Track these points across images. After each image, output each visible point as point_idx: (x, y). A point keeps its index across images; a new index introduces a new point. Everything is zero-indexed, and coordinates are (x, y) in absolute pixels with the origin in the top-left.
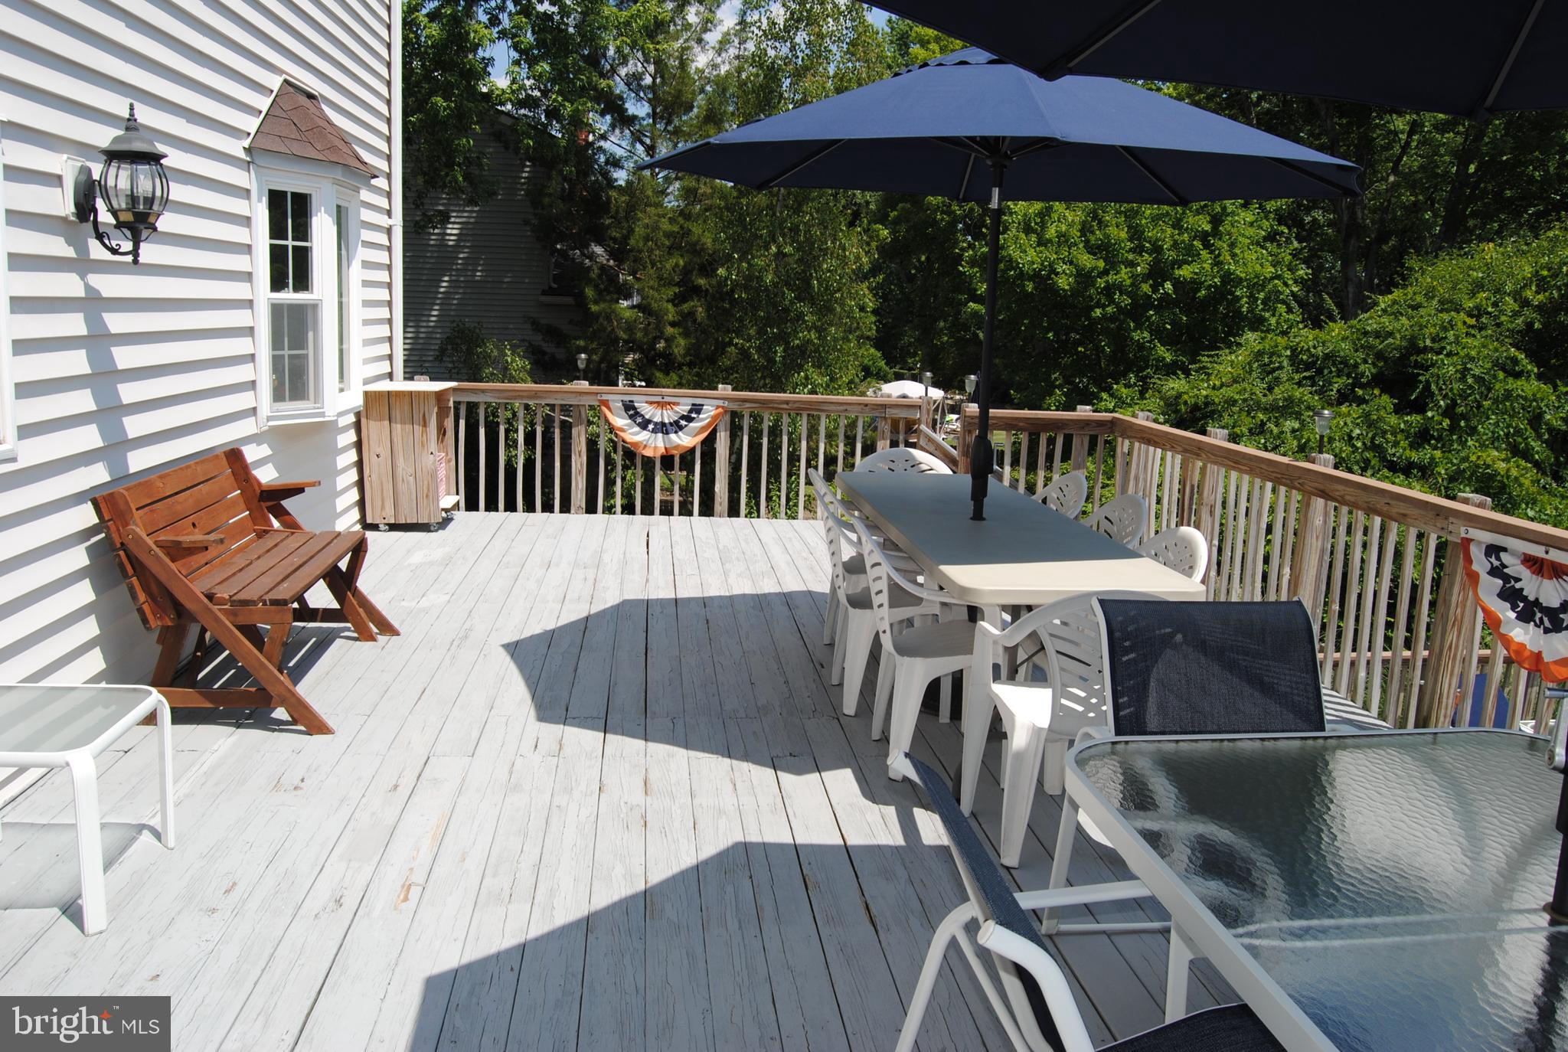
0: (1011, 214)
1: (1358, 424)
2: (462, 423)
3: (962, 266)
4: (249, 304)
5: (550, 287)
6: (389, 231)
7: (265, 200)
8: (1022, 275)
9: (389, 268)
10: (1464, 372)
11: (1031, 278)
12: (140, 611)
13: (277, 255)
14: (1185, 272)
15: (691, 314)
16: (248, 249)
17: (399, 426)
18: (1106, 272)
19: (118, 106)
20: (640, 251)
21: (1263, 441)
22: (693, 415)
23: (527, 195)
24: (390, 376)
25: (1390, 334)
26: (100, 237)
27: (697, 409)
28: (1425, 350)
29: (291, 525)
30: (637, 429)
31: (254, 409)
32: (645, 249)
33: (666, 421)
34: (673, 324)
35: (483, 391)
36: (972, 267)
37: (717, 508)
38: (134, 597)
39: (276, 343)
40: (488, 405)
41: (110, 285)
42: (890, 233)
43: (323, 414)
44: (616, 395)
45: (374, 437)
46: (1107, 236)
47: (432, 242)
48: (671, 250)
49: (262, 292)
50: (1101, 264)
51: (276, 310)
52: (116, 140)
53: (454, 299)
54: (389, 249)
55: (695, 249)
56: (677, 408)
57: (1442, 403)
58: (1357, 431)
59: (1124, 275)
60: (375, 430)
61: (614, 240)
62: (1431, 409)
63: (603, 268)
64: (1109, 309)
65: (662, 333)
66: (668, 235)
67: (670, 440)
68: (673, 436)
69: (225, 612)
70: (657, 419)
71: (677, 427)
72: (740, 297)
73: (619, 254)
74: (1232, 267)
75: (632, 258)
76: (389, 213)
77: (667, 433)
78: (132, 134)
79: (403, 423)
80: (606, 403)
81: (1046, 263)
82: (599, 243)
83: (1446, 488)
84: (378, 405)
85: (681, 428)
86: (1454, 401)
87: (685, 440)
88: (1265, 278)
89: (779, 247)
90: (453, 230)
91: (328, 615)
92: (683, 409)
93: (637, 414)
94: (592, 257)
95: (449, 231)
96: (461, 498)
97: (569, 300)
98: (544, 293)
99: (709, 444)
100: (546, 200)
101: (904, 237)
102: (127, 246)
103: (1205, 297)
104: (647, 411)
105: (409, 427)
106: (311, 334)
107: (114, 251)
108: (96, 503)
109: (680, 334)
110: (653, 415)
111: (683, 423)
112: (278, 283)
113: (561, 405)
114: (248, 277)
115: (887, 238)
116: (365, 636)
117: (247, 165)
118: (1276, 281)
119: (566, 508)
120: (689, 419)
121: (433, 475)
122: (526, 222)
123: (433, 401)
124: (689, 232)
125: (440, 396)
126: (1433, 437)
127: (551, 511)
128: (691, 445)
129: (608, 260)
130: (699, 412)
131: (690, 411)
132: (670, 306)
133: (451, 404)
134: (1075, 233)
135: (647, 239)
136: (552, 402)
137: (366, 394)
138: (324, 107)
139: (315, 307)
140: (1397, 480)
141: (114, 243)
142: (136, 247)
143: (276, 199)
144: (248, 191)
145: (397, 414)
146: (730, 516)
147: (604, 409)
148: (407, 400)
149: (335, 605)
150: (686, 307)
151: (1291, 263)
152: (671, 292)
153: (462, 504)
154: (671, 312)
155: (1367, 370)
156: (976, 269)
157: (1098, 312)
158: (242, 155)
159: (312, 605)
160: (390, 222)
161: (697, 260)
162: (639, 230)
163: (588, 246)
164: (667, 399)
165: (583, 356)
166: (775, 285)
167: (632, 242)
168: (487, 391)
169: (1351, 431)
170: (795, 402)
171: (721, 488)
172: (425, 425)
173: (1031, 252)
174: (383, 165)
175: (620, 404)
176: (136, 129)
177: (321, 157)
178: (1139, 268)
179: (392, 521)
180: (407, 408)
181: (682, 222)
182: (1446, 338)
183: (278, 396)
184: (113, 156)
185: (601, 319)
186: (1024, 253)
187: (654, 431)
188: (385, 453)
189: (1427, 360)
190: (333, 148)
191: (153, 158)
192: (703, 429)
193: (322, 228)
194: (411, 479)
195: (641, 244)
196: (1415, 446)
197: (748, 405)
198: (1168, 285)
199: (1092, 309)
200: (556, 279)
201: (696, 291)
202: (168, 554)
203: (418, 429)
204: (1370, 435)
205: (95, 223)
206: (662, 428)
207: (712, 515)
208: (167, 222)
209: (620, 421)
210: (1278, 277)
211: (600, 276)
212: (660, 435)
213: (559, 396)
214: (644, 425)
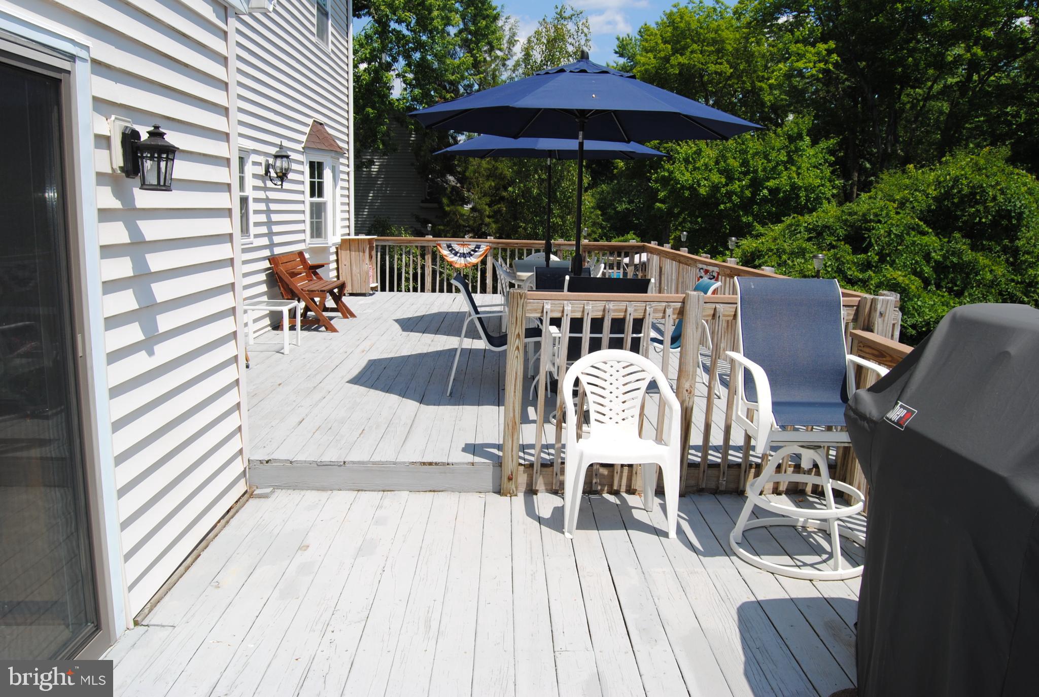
0: (678, 153)
1: (831, 259)
2: (379, 254)
3: (651, 183)
4: (303, 202)
5: (426, 199)
6: (348, 174)
7: (308, 165)
8: (683, 187)
9: (348, 189)
10: (889, 233)
11: (688, 189)
12: (281, 293)
13: (312, 184)
14: (771, 183)
15: (499, 211)
16: (303, 183)
17: (353, 253)
18: (727, 185)
19: (277, 141)
20: (472, 179)
21: (784, 269)
22: (477, 249)
23: (412, 150)
24: (349, 234)
25: (856, 213)
26: (271, 180)
27: (478, 247)
28: (871, 221)
29: (320, 279)
30: (453, 256)
31: (305, 240)
32: (474, 177)
33: (465, 252)
34: (489, 217)
35: (388, 240)
36: (656, 183)
37: (488, 290)
38: (280, 289)
39: (312, 217)
40: (389, 246)
41: (272, 195)
42: (624, 165)
43: (327, 244)
44: (443, 242)
45: (343, 258)
46: (728, 165)
47: (363, 176)
48: (488, 178)
49: (308, 199)
50: (723, 180)
51: (312, 204)
52: (277, 152)
53: (376, 203)
54: (348, 181)
55: (501, 177)
56: (469, 247)
57: (876, 248)
58: (830, 263)
59: (736, 186)
60: (344, 254)
61: (459, 173)
62: (871, 252)
63: (454, 188)
64: (728, 205)
65: (483, 221)
66: (486, 169)
67: (467, 261)
68: (468, 259)
69: (306, 294)
70: (461, 251)
71: (470, 255)
72: (520, 202)
73: (462, 179)
74: (796, 180)
75: (468, 183)
76: (348, 166)
77: (465, 257)
78: (282, 150)
79: (355, 251)
80: (439, 245)
81: (695, 180)
82: (451, 175)
83: (874, 291)
84: (346, 244)
85: (471, 255)
86: (883, 247)
87: (474, 260)
88: (815, 186)
89: (539, 176)
90: (375, 168)
91: (332, 310)
92: (472, 247)
93: (453, 249)
94: (447, 182)
95: (372, 170)
96: (379, 285)
97: (435, 205)
98: (423, 202)
99: (484, 262)
100: (422, 153)
101: (633, 167)
102: (280, 183)
103: (783, 197)
104: (457, 248)
105: (357, 253)
106: (323, 214)
107: (275, 184)
108: (269, 260)
109: (493, 222)
110: (459, 250)
111: (472, 253)
112: (312, 195)
113: (421, 246)
114: (303, 192)
115: (623, 167)
116: (345, 317)
117: (302, 153)
118: (821, 188)
119: (423, 290)
120: (475, 251)
121: (367, 273)
122: (412, 164)
123: (367, 243)
124: (497, 168)
125: (370, 241)
126: (873, 266)
127: (417, 291)
128: (476, 262)
129: (457, 184)
130: (479, 248)
131: (475, 248)
132: (487, 207)
133: (374, 245)
134: (712, 163)
135: (475, 172)
136: (417, 245)
137: (342, 240)
138: (326, 127)
139: (325, 203)
140: (848, 287)
141: (275, 182)
142: (282, 183)
143: (312, 164)
144: (303, 162)
145: (352, 248)
146: (493, 293)
147: (438, 247)
148: (357, 242)
149: (335, 306)
150: (496, 208)
151: (830, 177)
152: (488, 200)
153: (379, 288)
154: (488, 211)
155: (841, 232)
156: (658, 185)
157: (722, 207)
158: (302, 150)
159: (327, 306)
160: (349, 170)
161: (502, 183)
162: (471, 168)
163: (444, 176)
164: (465, 243)
165: (430, 225)
166: (539, 195)
167: (467, 174)
168: (389, 240)
169: (826, 263)
170: (520, 243)
171: (489, 281)
172: (364, 252)
173: (688, 175)
174: (345, 146)
175: (445, 245)
176: (282, 148)
177: (327, 149)
178: (744, 182)
179: (351, 292)
180: (357, 245)
181: (494, 163)
182: (881, 215)
183: (312, 237)
184: (276, 157)
185: (451, 215)
186: (684, 176)
187: (460, 257)
188: (348, 264)
189: (870, 226)
190: (331, 145)
191: (287, 157)
192: (481, 255)
193: (327, 174)
194: (359, 275)
195: (472, 175)
196: (863, 271)
197: (500, 245)
198: (765, 192)
199: (719, 205)
200: (429, 194)
201: (502, 199)
202: (290, 276)
203: (361, 254)
204: (836, 265)
205: (270, 176)
206: (464, 255)
207: (485, 293)
208: (291, 176)
209: (445, 252)
210: (823, 185)
211: (451, 192)
212: (462, 258)
213: (419, 242)
214: (456, 254)
